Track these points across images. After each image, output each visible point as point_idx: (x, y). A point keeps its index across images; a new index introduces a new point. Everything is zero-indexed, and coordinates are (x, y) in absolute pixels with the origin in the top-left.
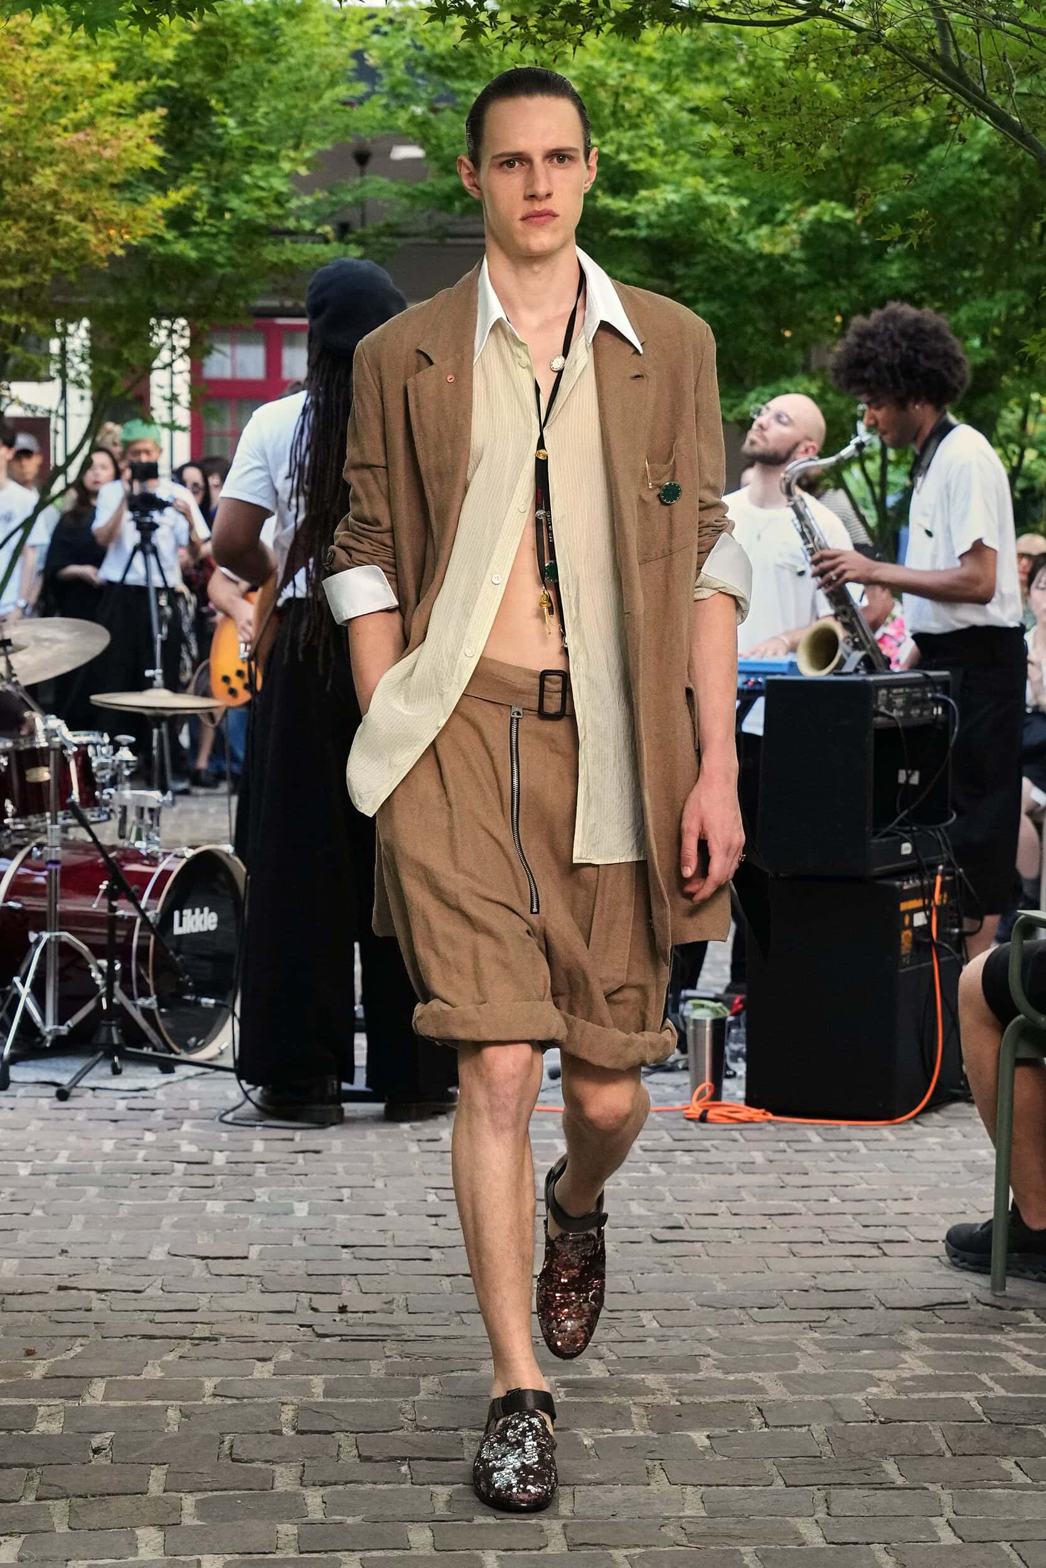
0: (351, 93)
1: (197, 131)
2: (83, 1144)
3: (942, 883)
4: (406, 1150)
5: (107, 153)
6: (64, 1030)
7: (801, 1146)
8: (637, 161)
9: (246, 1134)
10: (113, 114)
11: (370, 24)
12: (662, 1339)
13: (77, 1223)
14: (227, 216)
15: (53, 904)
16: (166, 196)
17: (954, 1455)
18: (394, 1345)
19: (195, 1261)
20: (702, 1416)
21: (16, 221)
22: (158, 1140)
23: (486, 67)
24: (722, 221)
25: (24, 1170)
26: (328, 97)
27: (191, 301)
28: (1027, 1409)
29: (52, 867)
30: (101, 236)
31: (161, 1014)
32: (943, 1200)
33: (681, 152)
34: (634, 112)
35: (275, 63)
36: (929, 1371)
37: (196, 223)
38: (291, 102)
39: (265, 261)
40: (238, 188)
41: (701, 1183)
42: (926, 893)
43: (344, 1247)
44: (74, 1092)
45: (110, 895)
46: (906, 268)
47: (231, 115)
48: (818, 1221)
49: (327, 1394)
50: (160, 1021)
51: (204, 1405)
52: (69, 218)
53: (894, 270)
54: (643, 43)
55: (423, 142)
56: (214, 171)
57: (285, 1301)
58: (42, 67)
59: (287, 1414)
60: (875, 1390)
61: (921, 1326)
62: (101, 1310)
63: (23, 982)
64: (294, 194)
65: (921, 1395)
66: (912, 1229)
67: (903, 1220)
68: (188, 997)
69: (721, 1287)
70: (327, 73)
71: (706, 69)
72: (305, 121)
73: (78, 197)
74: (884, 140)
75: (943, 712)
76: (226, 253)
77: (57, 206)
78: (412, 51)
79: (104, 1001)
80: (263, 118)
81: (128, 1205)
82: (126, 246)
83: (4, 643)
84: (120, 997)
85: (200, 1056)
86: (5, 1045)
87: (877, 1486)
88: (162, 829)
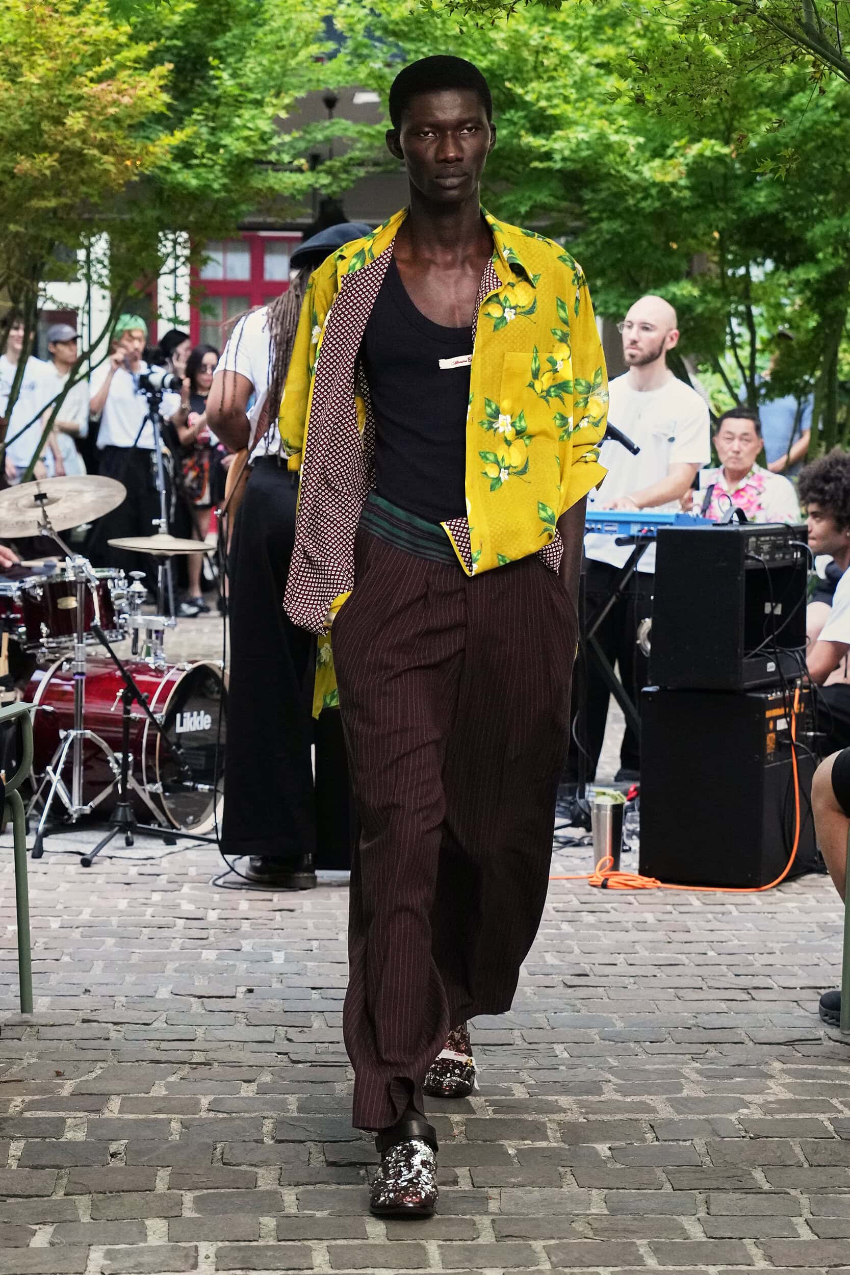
0: (323, 50)
1: (198, 82)
2: (102, 902)
3: (800, 696)
6: (87, 809)
7: (684, 909)
8: (553, 107)
9: (234, 895)
10: (131, 68)
12: (571, 1067)
13: (98, 966)
14: (222, 151)
15: (79, 707)
16: (172, 135)
17: (811, 1166)
19: (193, 999)
20: (605, 1131)
21: (51, 154)
22: (163, 899)
24: (622, 155)
25: (55, 924)
26: (303, 54)
27: (191, 218)
29: (77, 677)
30: (119, 166)
31: (166, 798)
32: (801, 954)
33: (589, 100)
34: (552, 67)
35: (260, 26)
36: (787, 1095)
37: (196, 157)
38: (273, 58)
39: (252, 188)
40: (228, 128)
41: (603, 939)
42: (787, 703)
43: (313, 988)
44: (95, 860)
45: (126, 700)
46: (773, 194)
47: (225, 70)
48: (698, 971)
49: (299, 1110)
50: (164, 802)
51: (200, 1118)
52: (95, 152)
53: (762, 196)
55: (380, 91)
56: (211, 114)
57: (266, 1033)
58: (74, 31)
59: (268, 1126)
60: (745, 1111)
61: (781, 1058)
62: (117, 1039)
63: (55, 771)
64: (275, 133)
65: (784, 1116)
66: (775, 978)
67: (768, 970)
68: (188, 784)
69: (620, 1025)
70: (303, 35)
71: (610, 32)
72: (284, 74)
73: (102, 135)
74: (754, 89)
75: (803, 555)
76: (221, 181)
77: (84, 142)
78: (371, 18)
79: (119, 786)
81: (138, 954)
82: (141, 175)
83: (41, 497)
84: (132, 784)
85: (197, 831)
86: (39, 821)
87: (748, 1191)
88: (165, 647)
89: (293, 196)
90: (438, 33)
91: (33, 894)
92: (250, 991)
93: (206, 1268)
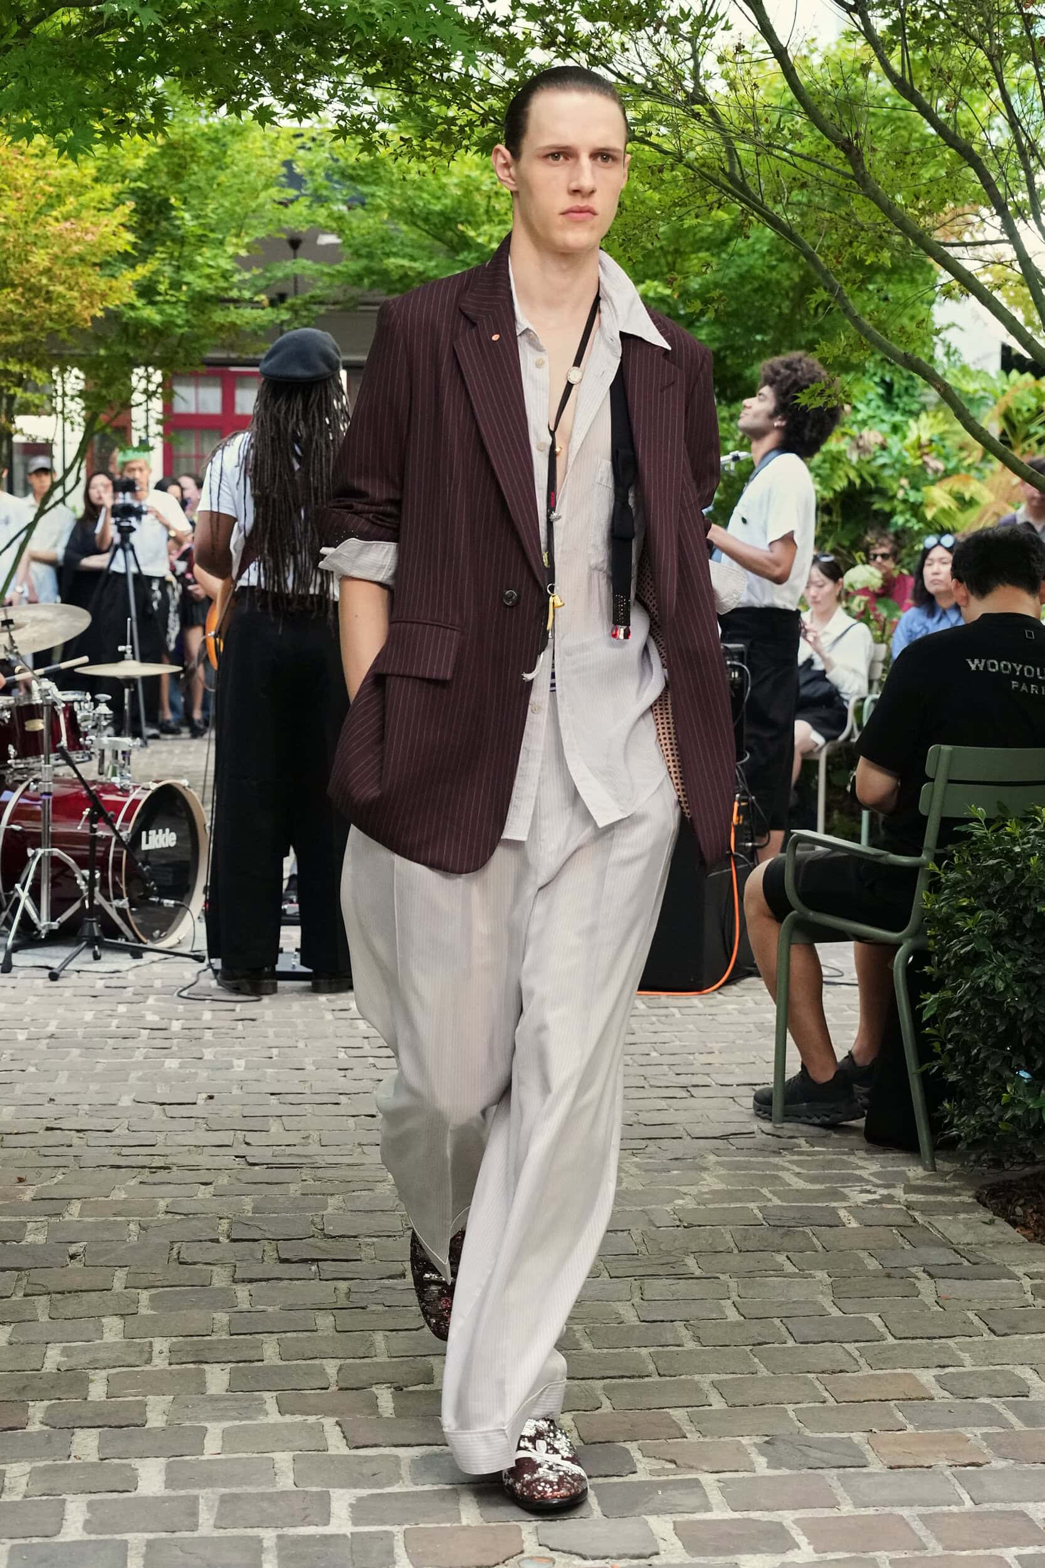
0: (283, 195)
1: (163, 224)
2: (69, 1014)
3: (739, 808)
4: (322, 1018)
5: (89, 237)
6: (55, 925)
9: (199, 1006)
10: (95, 207)
11: (299, 141)
13: (63, 1076)
14: (184, 288)
15: (47, 826)
16: (135, 271)
17: (740, 1251)
18: (308, 1171)
19: (154, 1107)
22: (128, 1011)
23: (388, 175)
25: (22, 1036)
26: (263, 195)
27: (157, 354)
28: (798, 1215)
29: (44, 797)
30: (85, 303)
31: (132, 913)
32: (738, 1053)
34: (503, 211)
35: (220, 168)
36: (721, 1186)
37: (160, 294)
38: (234, 200)
39: (214, 323)
40: (192, 266)
43: (272, 1094)
44: (62, 974)
45: (92, 819)
47: (186, 211)
48: (642, 1071)
49: (256, 1210)
50: (131, 918)
51: (158, 1220)
52: (60, 289)
53: (702, 335)
55: (340, 232)
56: (176, 254)
57: (225, 1138)
58: (39, 174)
59: (224, 1225)
60: (680, 1202)
61: (716, 1152)
62: (80, 1146)
63: (23, 888)
64: (238, 271)
65: (716, 1206)
66: (714, 1076)
67: (708, 1069)
68: (153, 899)
70: (263, 178)
72: (246, 216)
73: (67, 273)
74: (695, 234)
75: (739, 675)
76: (185, 317)
77: (50, 279)
78: (330, 162)
79: (87, 902)
80: (213, 212)
81: (103, 1063)
82: (106, 309)
83: (7, 623)
84: (99, 899)
85: (163, 945)
86: (8, 937)
87: (679, 1277)
88: (132, 767)
89: (255, 333)
90: (394, 178)
91: (1, 1008)
92: (211, 1097)
93: (160, 1363)
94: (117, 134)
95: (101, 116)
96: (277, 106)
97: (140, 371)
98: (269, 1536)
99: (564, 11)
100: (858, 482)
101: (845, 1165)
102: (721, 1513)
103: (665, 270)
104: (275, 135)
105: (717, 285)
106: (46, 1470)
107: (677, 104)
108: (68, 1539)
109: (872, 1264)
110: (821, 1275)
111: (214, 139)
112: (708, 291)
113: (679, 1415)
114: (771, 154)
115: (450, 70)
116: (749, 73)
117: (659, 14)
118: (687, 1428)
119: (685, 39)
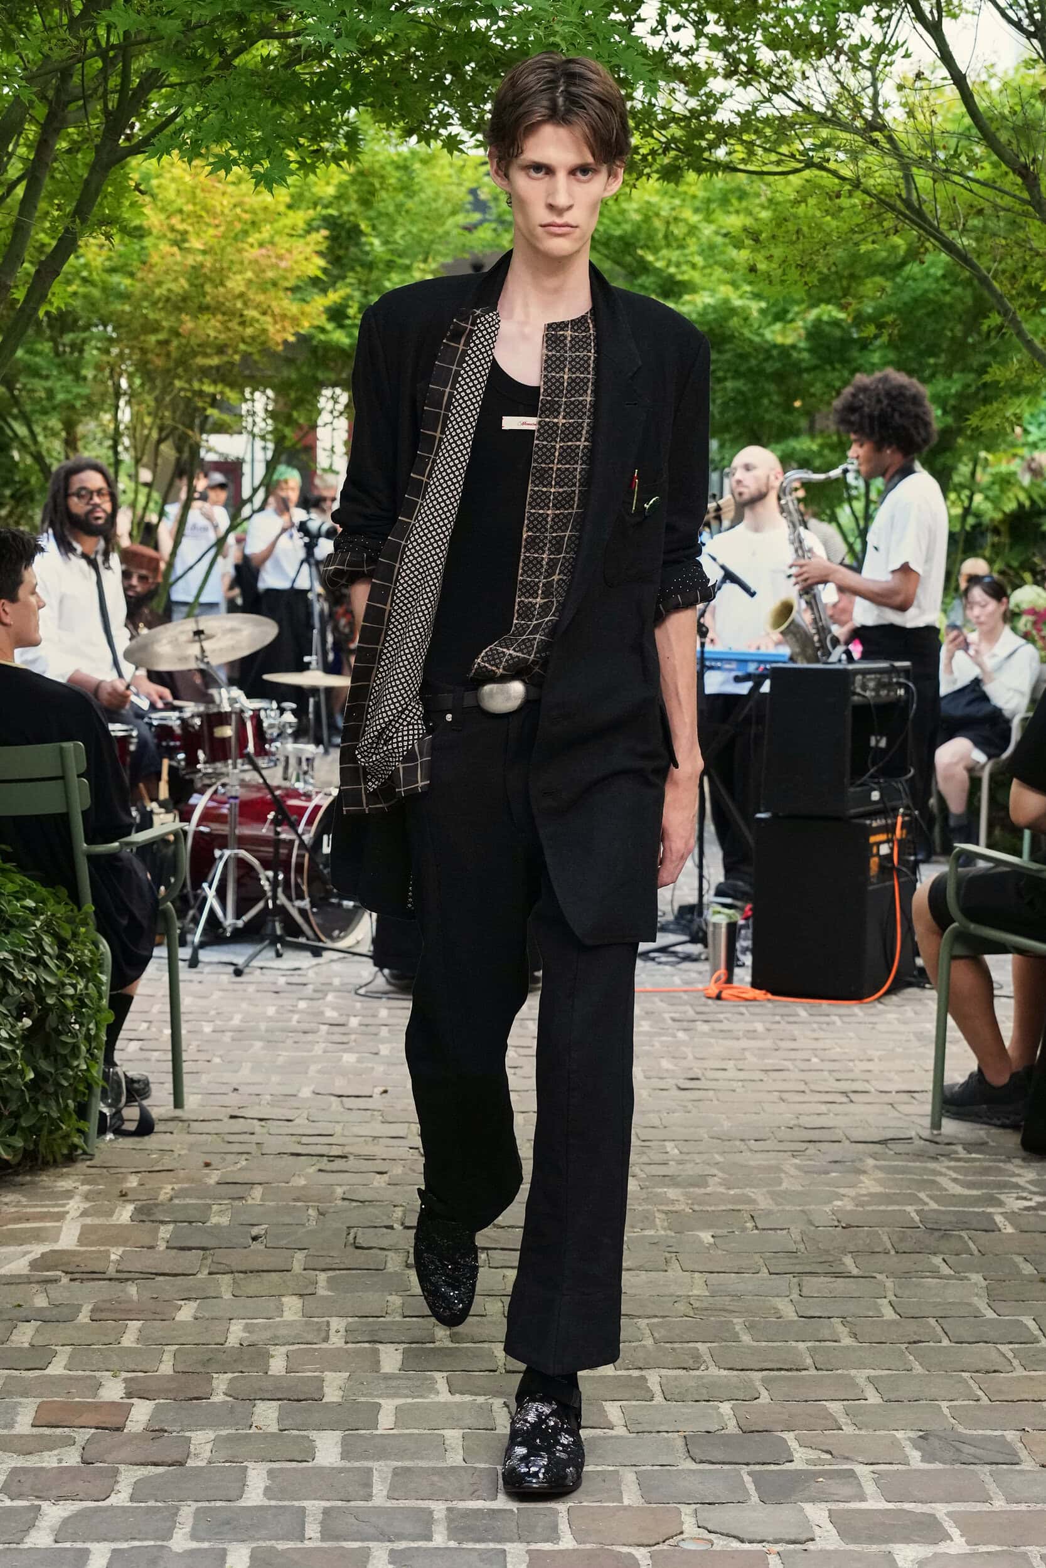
0: (468, 220)
1: (353, 250)
2: (252, 1009)
3: (903, 823)
5: (283, 264)
6: (240, 923)
7: (791, 1019)
8: (683, 273)
9: (375, 1003)
10: (288, 235)
12: (680, 1162)
13: (246, 1067)
15: (233, 829)
16: (326, 296)
17: (897, 1253)
19: (333, 1098)
20: (707, 1220)
21: (214, 315)
22: (308, 1007)
24: (746, 319)
25: (207, 1028)
26: (450, 222)
27: (344, 375)
28: (954, 1219)
29: (233, 801)
30: (278, 327)
31: (313, 913)
32: (898, 1061)
33: (716, 267)
34: (681, 236)
35: (410, 197)
36: (879, 1189)
37: (348, 317)
38: (421, 226)
41: (715, 1046)
42: (890, 829)
44: (247, 970)
45: (276, 822)
46: (884, 356)
47: (376, 237)
48: (802, 1076)
50: (312, 918)
51: (335, 1206)
52: (254, 313)
53: (876, 358)
54: (689, 184)
56: (363, 279)
57: (400, 1129)
58: (236, 201)
59: (398, 1213)
60: (839, 1203)
61: (876, 1156)
62: (262, 1134)
63: (210, 887)
65: (874, 1208)
66: (874, 1083)
67: (867, 1076)
68: (334, 900)
69: (727, 1125)
70: (449, 206)
71: (736, 204)
73: (260, 298)
74: (870, 259)
75: (906, 692)
77: (245, 304)
79: (270, 902)
80: (401, 238)
81: (284, 1056)
82: (296, 334)
83: (198, 633)
84: (282, 899)
85: (340, 945)
86: (195, 935)
87: (838, 1275)
88: (316, 774)
91: (186, 1002)
92: (385, 1092)
93: (336, 1341)
94: (314, 163)
95: (298, 146)
96: (464, 135)
97: (327, 392)
98: (439, 1508)
99: (746, 40)
100: (1027, 503)
101: (1000, 1171)
102: (875, 1503)
103: (840, 294)
104: (461, 163)
105: (890, 310)
106: (228, 1438)
107: (856, 131)
108: (249, 1504)
109: (1028, 1269)
110: (977, 1278)
111: (403, 167)
112: (883, 315)
113: (835, 1407)
114: (947, 179)
115: (632, 99)
116: (927, 99)
117: (839, 43)
118: (843, 1420)
119: (864, 67)
